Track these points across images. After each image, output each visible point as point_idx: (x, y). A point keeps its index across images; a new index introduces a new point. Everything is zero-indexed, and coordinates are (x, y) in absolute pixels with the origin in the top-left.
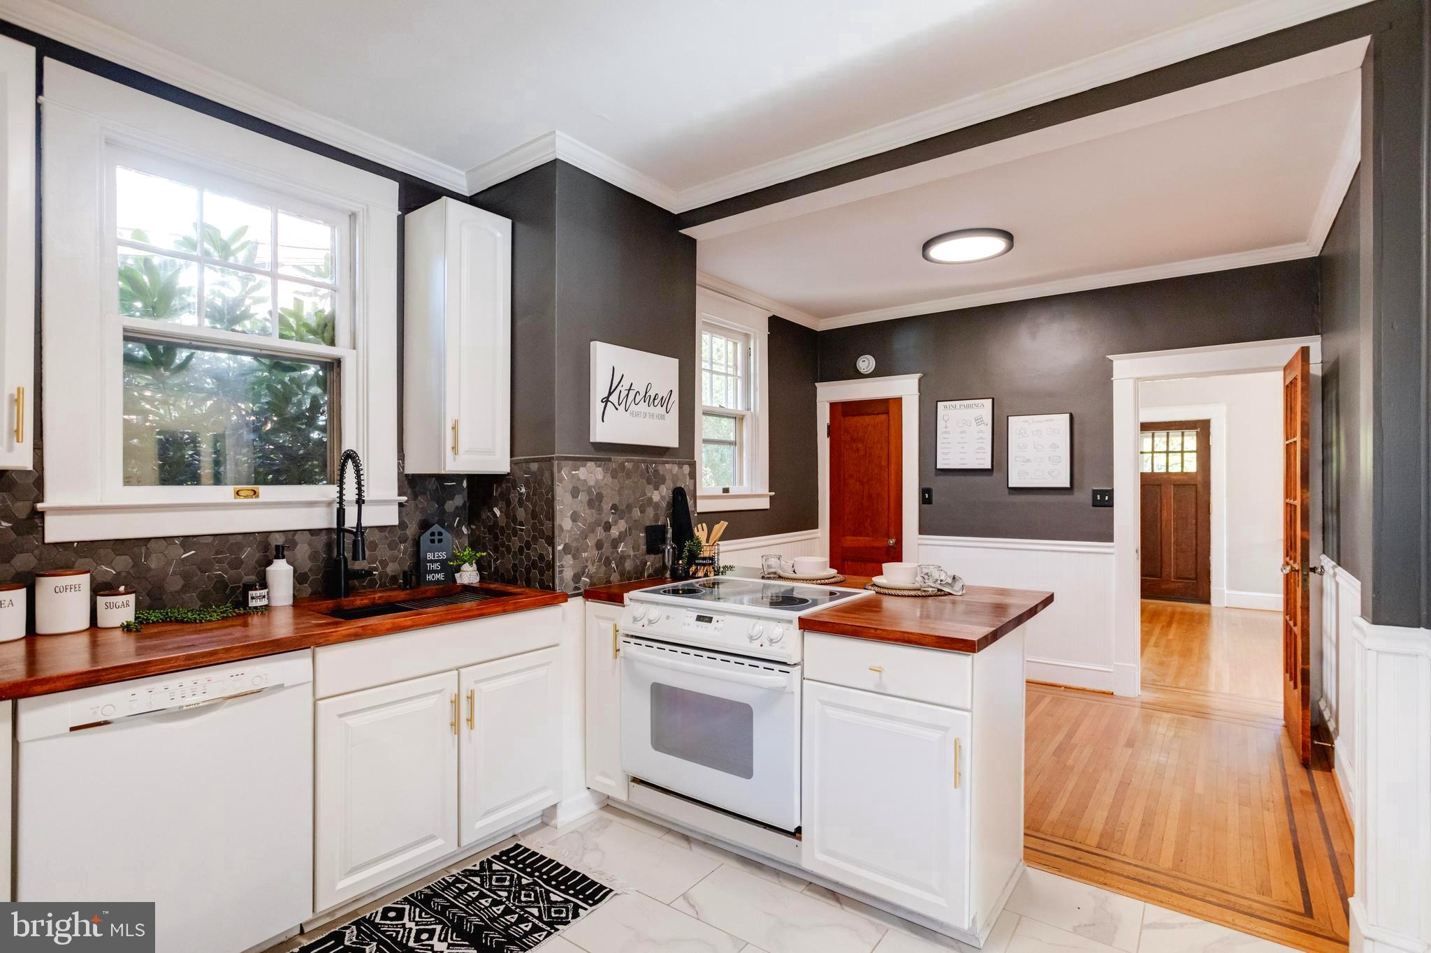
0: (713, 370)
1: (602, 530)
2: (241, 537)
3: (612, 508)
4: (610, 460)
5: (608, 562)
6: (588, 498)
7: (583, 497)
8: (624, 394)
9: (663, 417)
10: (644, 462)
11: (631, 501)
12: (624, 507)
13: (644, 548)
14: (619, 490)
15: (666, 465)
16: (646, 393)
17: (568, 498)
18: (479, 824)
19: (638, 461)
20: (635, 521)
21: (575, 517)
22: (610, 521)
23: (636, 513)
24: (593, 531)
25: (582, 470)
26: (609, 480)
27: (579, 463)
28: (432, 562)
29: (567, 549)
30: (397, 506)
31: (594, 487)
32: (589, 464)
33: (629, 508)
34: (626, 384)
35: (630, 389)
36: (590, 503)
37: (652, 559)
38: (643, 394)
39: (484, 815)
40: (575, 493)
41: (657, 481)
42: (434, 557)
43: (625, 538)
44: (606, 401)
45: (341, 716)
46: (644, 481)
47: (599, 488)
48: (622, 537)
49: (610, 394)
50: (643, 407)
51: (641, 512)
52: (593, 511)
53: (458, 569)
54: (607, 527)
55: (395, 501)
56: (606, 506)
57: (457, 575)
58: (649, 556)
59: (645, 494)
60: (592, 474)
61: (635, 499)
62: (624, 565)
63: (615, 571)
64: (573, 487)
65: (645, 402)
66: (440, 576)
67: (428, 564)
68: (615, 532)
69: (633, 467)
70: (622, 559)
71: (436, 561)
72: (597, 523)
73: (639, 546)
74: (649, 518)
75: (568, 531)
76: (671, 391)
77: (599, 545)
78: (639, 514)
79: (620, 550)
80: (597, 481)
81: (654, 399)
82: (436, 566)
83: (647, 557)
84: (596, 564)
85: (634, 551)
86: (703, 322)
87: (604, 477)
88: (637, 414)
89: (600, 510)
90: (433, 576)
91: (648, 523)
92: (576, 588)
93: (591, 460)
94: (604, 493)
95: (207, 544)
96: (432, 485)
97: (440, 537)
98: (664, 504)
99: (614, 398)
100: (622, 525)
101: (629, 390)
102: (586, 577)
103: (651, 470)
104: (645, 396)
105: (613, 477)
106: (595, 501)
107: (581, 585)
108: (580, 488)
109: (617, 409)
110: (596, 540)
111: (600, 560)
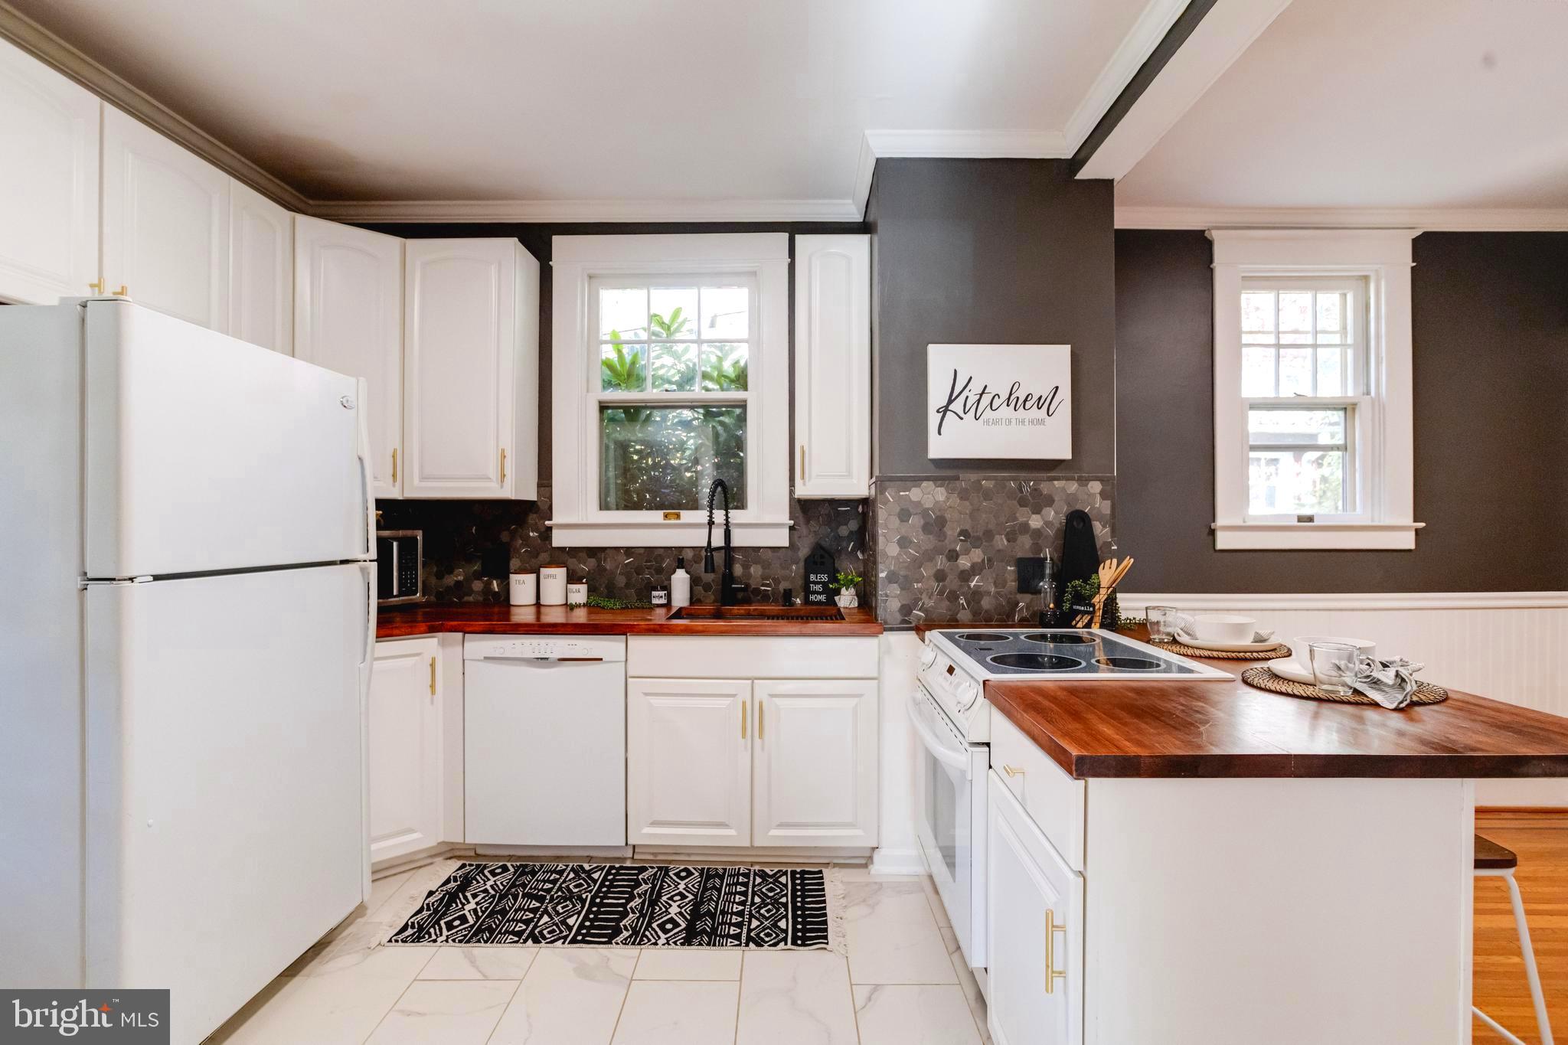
0: (1281, 343)
1: (944, 559)
2: (662, 550)
3: (960, 534)
4: (957, 478)
5: (953, 597)
6: (922, 522)
7: (915, 521)
8: (972, 399)
9: (1041, 422)
10: (1014, 479)
11: (991, 527)
12: (980, 534)
13: (1012, 584)
14: (971, 514)
15: (1056, 482)
16: (1011, 394)
17: (895, 522)
18: (774, 832)
19: (1004, 479)
20: (999, 551)
21: (904, 543)
22: (958, 549)
23: (1001, 541)
24: (931, 559)
25: (914, 490)
26: (955, 500)
27: (909, 483)
28: (815, 583)
29: (892, 578)
30: (788, 530)
31: (932, 509)
32: (925, 484)
33: (989, 535)
34: (976, 388)
35: (983, 392)
36: (926, 528)
37: (1028, 600)
38: (1004, 396)
39: (779, 825)
40: (904, 515)
41: (1039, 502)
42: (817, 578)
43: (982, 570)
44: (944, 411)
45: (646, 694)
46: (1015, 502)
47: (939, 510)
48: (975, 569)
49: (950, 401)
50: (1006, 412)
51: (1008, 541)
52: (931, 536)
53: (838, 592)
54: (953, 556)
55: (786, 524)
56: (952, 531)
57: (836, 598)
58: (1021, 595)
59: (1015, 519)
60: (931, 495)
61: (997, 524)
62: (979, 602)
63: (964, 608)
64: (902, 509)
65: (1008, 405)
66: (822, 598)
67: (811, 585)
68: (964, 562)
69: (994, 486)
70: (975, 596)
71: (818, 583)
72: (938, 551)
73: (1006, 582)
74: (1024, 547)
75: (893, 557)
76: (1057, 388)
77: (940, 576)
78: (1006, 542)
79: (972, 584)
80: (937, 502)
81: (1025, 401)
82: (818, 588)
83: (1019, 596)
84: (935, 597)
85: (996, 587)
86: (1243, 277)
87: (948, 498)
88: (996, 422)
89: (941, 535)
90: (816, 597)
91: (1020, 555)
92: (904, 621)
93: (927, 479)
94: (948, 516)
95: (640, 554)
96: (825, 510)
97: (822, 560)
98: (1050, 532)
99: (957, 406)
100: (977, 555)
101: (981, 395)
102: (920, 610)
103: (1026, 490)
104: (1009, 399)
105: (961, 498)
106: (935, 525)
107: (912, 618)
108: (911, 510)
109: (962, 419)
110: (935, 569)
111: (941, 593)
